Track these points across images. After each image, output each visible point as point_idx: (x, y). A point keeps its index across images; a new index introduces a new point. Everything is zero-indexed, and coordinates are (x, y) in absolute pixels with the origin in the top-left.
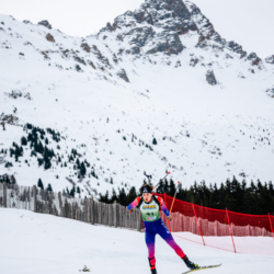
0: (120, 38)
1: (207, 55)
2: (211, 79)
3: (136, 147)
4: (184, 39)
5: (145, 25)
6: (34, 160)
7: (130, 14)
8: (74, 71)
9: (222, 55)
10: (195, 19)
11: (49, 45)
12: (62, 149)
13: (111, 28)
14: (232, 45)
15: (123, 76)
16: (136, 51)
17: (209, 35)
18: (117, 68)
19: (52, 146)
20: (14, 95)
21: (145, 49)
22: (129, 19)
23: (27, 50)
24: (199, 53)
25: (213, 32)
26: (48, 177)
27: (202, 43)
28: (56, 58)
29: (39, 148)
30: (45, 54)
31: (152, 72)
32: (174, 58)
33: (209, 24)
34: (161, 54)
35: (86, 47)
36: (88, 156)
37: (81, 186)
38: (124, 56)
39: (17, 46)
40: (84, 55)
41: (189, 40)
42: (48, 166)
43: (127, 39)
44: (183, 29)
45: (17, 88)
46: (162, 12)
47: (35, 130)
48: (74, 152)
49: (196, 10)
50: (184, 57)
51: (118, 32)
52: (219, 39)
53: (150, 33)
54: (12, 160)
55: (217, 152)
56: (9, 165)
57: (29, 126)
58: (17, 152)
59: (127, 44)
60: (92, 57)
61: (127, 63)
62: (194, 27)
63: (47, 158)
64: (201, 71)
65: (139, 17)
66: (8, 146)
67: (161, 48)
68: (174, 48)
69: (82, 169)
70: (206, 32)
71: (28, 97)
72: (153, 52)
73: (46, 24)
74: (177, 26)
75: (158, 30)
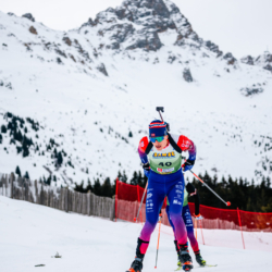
0: (101, 33)
1: (184, 53)
2: (188, 76)
3: (112, 139)
4: (162, 37)
5: (125, 21)
6: (13, 148)
7: (112, 10)
8: (55, 64)
9: (199, 53)
10: (174, 18)
11: (31, 38)
12: (41, 139)
13: (92, 23)
14: (209, 44)
15: (103, 70)
16: (116, 46)
17: (187, 34)
18: (97, 62)
19: (31, 134)
21: (125, 45)
22: (111, 16)
23: (10, 41)
24: (177, 50)
25: (191, 31)
26: (26, 165)
27: (180, 41)
28: (38, 50)
29: (18, 137)
30: (28, 46)
31: (131, 67)
32: (152, 55)
33: (187, 24)
34: (140, 51)
35: (67, 41)
36: (65, 146)
37: (58, 174)
38: (104, 51)
40: (65, 48)
41: (168, 38)
42: (26, 154)
43: (108, 35)
44: (162, 27)
46: (143, 10)
47: (15, 119)
48: (52, 142)
49: (176, 10)
50: (162, 54)
51: (99, 27)
52: (196, 38)
53: (130, 29)
57: (9, 115)
59: (107, 40)
60: (73, 51)
61: (107, 57)
62: (172, 26)
63: (25, 146)
64: (178, 69)
65: (120, 14)
67: (140, 44)
68: (154, 45)
69: (59, 158)
70: (185, 30)
71: (10, 86)
72: (132, 47)
73: (29, 16)
74: (156, 24)
75: (138, 27)
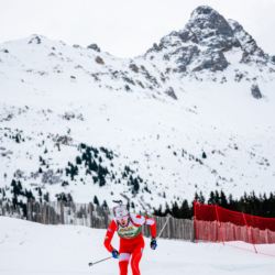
0: (166, 57)
1: (251, 70)
2: (256, 93)
3: (186, 162)
4: (228, 56)
5: (190, 44)
6: (89, 178)
7: (176, 34)
8: (124, 91)
9: (266, 69)
10: (238, 36)
11: (98, 68)
12: (115, 167)
13: (157, 48)
15: (171, 93)
16: (183, 69)
17: (252, 51)
18: (165, 87)
19: (106, 164)
20: (67, 117)
21: (191, 67)
22: (175, 39)
23: (78, 73)
24: (243, 68)
25: (256, 47)
26: (103, 194)
27: (246, 59)
28: (106, 79)
29: (93, 167)
30: (95, 76)
31: (199, 89)
32: (219, 75)
33: (252, 41)
34: (206, 72)
35: (134, 68)
36: (140, 172)
37: (135, 201)
38: (171, 74)
39: (68, 70)
40: (133, 76)
41: (233, 56)
42: (103, 183)
43: (174, 58)
44: (227, 46)
45: (70, 111)
46: (206, 31)
47: (89, 149)
48: (127, 169)
49: (239, 28)
50: (229, 73)
51: (164, 51)
52: (262, 54)
53: (195, 51)
54: (68, 179)
55: (265, 163)
56: (65, 184)
57: (83, 146)
58: (73, 171)
59: (173, 63)
60: (140, 77)
61: (174, 81)
62: (237, 44)
63: (101, 176)
64: (246, 86)
65: (184, 37)
66: (64, 166)
67: (207, 65)
68: (219, 65)
69: (135, 185)
70: (249, 48)
71: (81, 118)
72: (199, 69)
73: (94, 47)
74: (221, 44)
75: (203, 48)
